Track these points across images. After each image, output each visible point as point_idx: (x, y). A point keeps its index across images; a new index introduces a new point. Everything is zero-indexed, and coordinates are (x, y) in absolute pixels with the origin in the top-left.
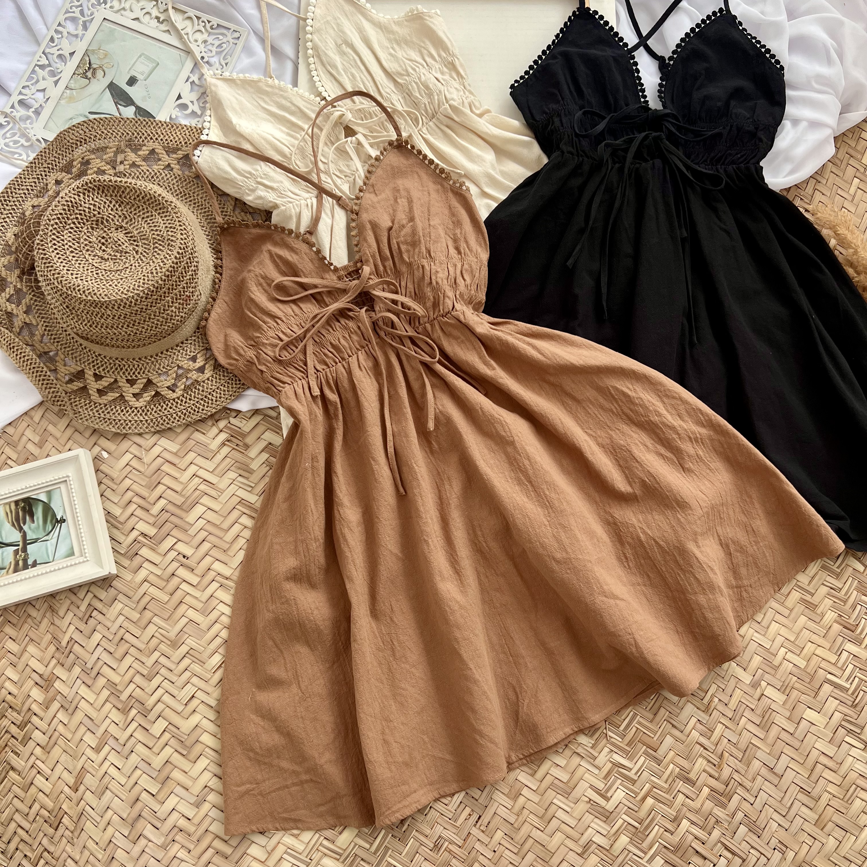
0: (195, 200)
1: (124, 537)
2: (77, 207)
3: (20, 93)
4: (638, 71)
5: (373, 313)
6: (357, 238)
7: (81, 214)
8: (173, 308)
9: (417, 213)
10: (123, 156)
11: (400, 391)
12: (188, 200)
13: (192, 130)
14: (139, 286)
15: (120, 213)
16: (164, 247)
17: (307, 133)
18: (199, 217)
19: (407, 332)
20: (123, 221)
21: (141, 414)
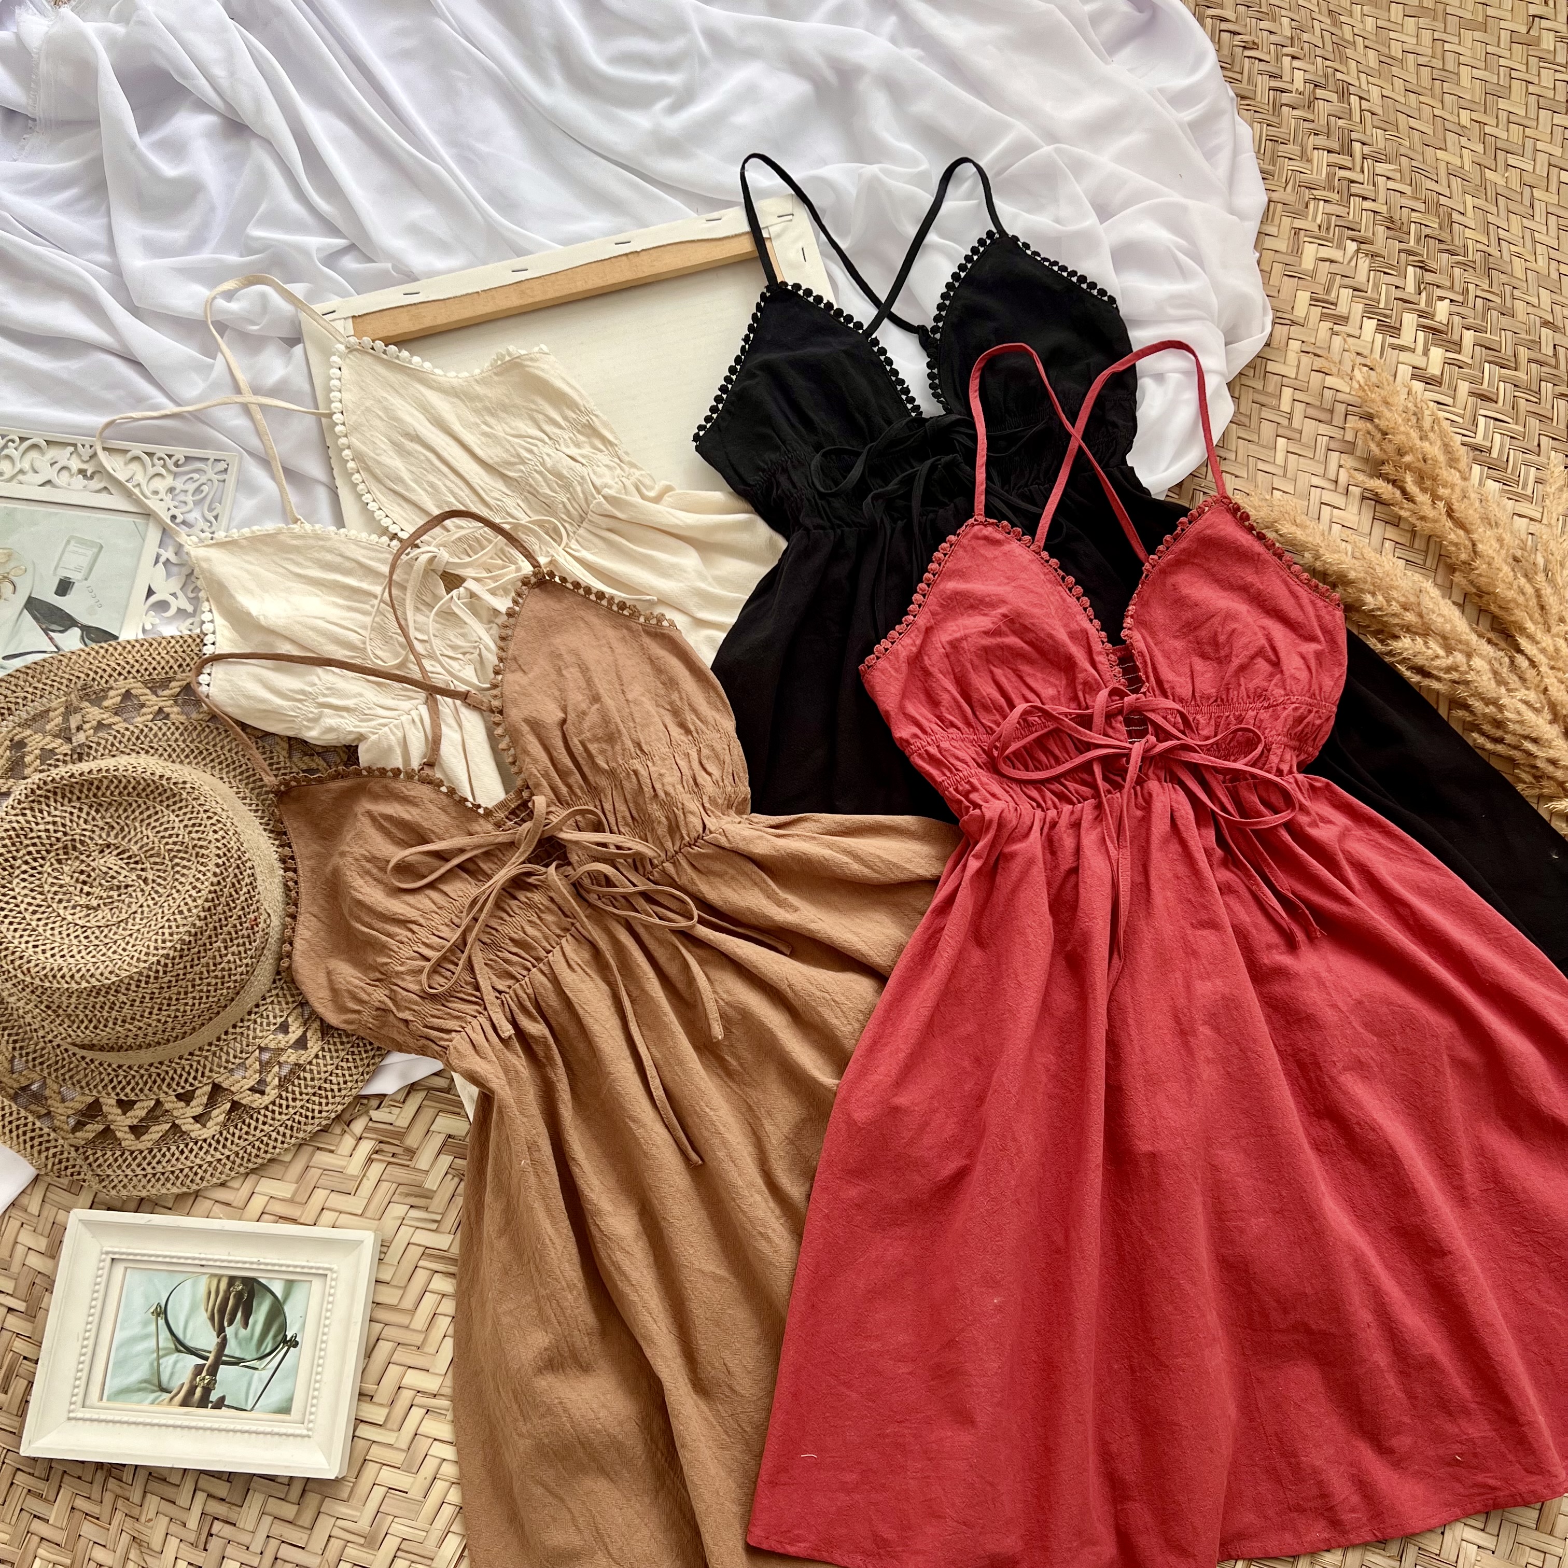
0: (219, 756)
2: (25, 836)
4: (889, 362)
5: (569, 868)
6: (512, 751)
7: (34, 845)
8: (230, 957)
9: (602, 687)
10: (78, 717)
11: (648, 987)
12: (208, 760)
13: (185, 641)
14: (164, 942)
15: (101, 823)
16: (189, 861)
18: (234, 784)
19: (635, 885)
20: (108, 835)
21: (216, 1149)
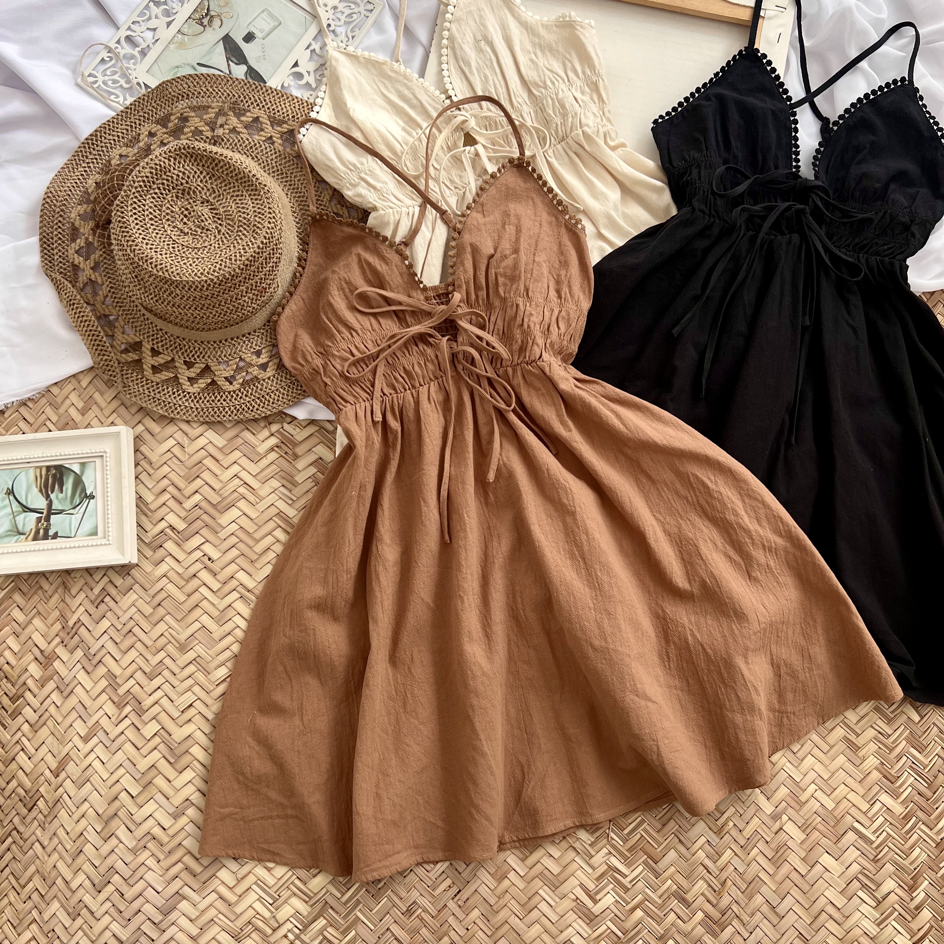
0: (291, 181)
1: (151, 526)
2: (165, 173)
3: (129, 28)
4: (796, 130)
5: (455, 344)
6: (454, 259)
7: (168, 180)
8: (246, 298)
9: (523, 245)
10: (224, 119)
11: (466, 432)
12: (284, 180)
13: (303, 104)
14: (214, 271)
15: (209, 186)
16: (248, 232)
17: (424, 133)
18: (292, 201)
19: (486, 372)
20: (210, 195)
21: (192, 401)
